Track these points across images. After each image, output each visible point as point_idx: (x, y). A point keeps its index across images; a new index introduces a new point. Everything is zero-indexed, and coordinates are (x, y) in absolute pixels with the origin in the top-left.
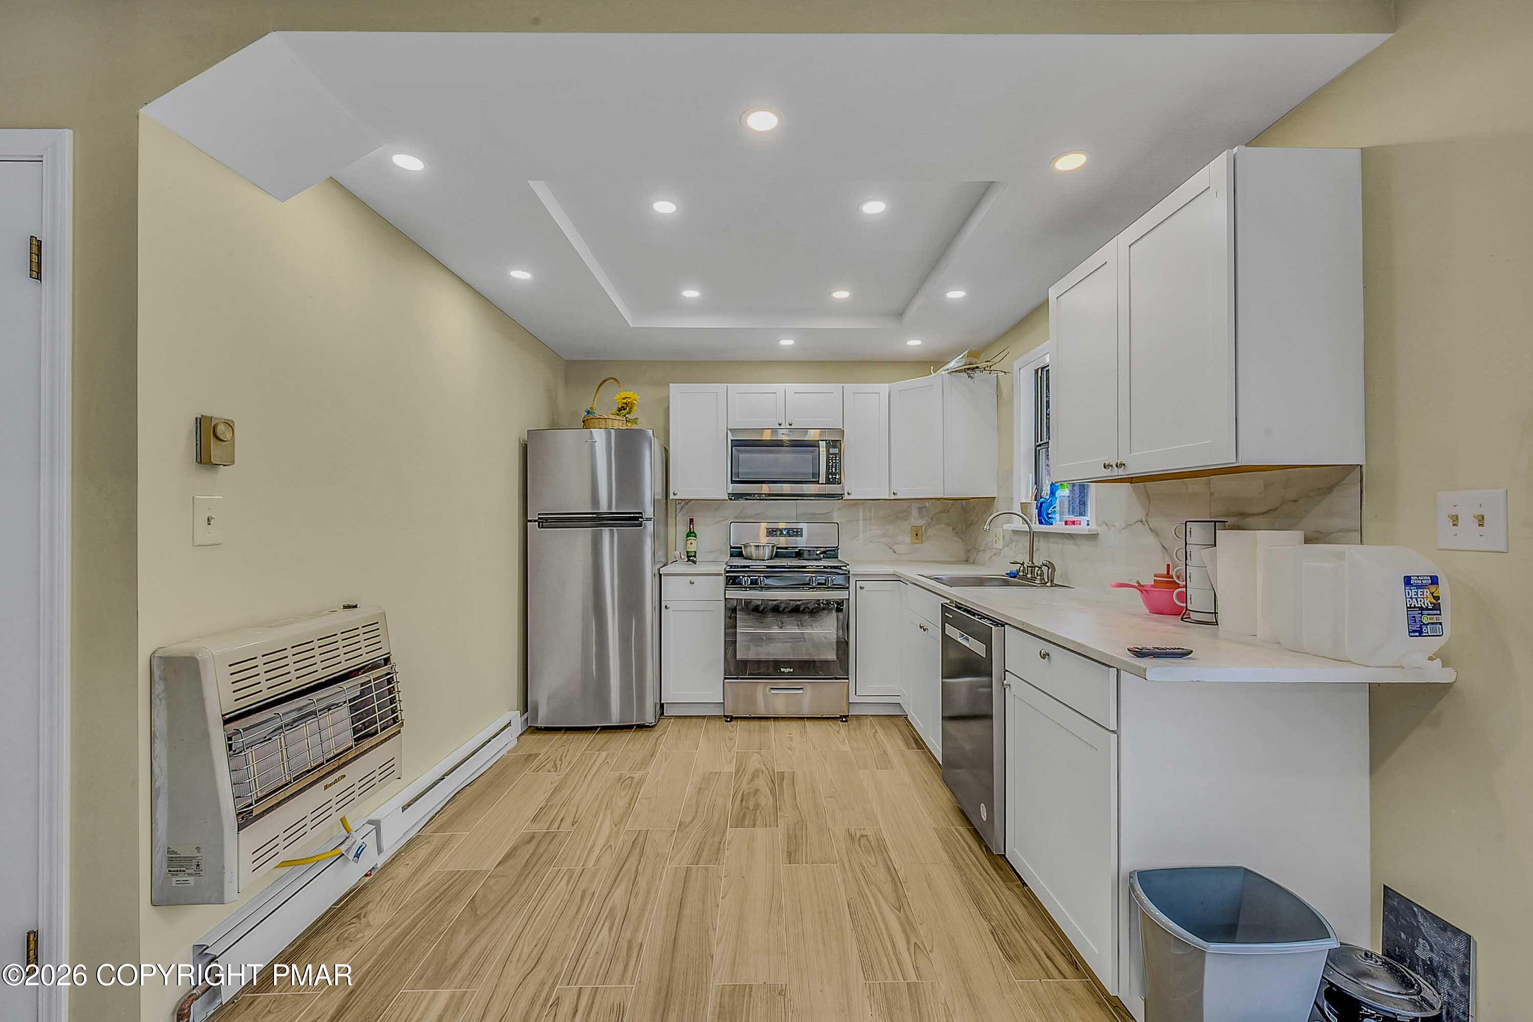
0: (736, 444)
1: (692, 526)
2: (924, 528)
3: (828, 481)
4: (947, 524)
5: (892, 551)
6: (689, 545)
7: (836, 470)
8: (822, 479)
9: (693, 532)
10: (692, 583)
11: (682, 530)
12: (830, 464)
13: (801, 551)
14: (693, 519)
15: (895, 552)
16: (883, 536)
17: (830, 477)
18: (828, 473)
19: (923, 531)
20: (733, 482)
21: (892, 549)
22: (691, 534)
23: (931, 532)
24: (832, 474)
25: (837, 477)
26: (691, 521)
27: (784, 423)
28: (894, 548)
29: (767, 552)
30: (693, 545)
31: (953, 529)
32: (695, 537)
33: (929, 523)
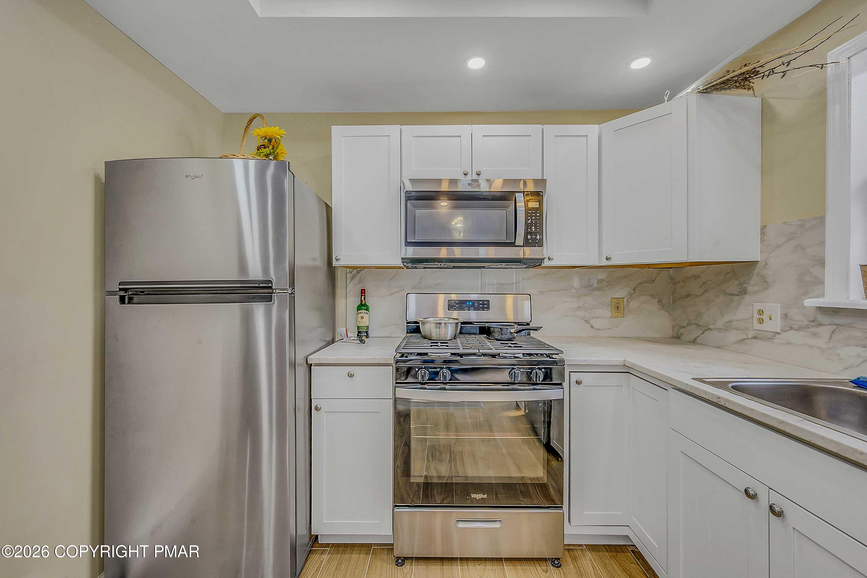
0: (410, 197)
1: (363, 297)
2: (625, 300)
3: (527, 243)
4: (652, 296)
5: (589, 325)
6: (360, 319)
7: (535, 228)
8: (520, 241)
9: (366, 305)
10: (351, 376)
11: (353, 301)
12: (529, 221)
13: (492, 329)
14: (364, 290)
15: (592, 327)
16: (579, 308)
17: (529, 237)
18: (526, 234)
19: (625, 303)
20: (408, 244)
21: (588, 323)
22: (362, 306)
23: (634, 304)
24: (531, 233)
25: (538, 237)
26: (363, 292)
27: (470, 173)
28: (591, 322)
29: (449, 331)
30: (365, 320)
31: (659, 301)
32: (367, 309)
33: (631, 295)
